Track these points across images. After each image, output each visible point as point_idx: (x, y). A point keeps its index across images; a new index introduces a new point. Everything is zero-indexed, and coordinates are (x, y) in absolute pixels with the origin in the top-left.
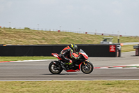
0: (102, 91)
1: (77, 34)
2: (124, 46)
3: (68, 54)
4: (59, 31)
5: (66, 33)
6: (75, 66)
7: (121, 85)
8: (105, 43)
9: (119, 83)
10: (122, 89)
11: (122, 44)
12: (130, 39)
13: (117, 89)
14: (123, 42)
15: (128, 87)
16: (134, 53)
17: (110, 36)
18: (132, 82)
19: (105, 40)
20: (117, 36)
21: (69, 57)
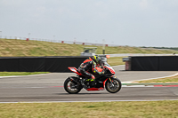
0: (82, 115)
1: (51, 43)
2: (111, 58)
3: (90, 68)
4: (28, 40)
5: (36, 43)
6: (98, 83)
7: (107, 108)
8: (86, 55)
9: (105, 105)
10: (108, 112)
11: (108, 56)
12: (118, 49)
13: (101, 113)
14: (109, 53)
15: (116, 111)
16: (123, 67)
17: (93, 45)
18: (121, 104)
19: (86, 51)
20: (101, 46)
21: (91, 71)
